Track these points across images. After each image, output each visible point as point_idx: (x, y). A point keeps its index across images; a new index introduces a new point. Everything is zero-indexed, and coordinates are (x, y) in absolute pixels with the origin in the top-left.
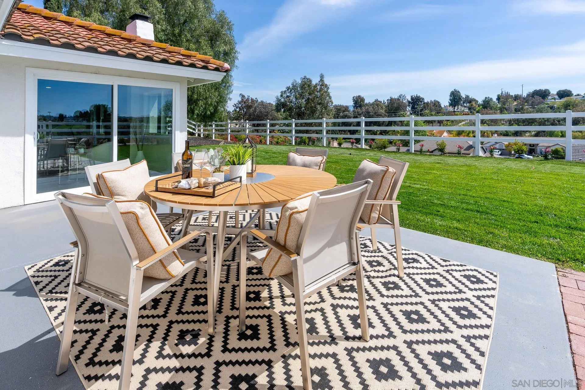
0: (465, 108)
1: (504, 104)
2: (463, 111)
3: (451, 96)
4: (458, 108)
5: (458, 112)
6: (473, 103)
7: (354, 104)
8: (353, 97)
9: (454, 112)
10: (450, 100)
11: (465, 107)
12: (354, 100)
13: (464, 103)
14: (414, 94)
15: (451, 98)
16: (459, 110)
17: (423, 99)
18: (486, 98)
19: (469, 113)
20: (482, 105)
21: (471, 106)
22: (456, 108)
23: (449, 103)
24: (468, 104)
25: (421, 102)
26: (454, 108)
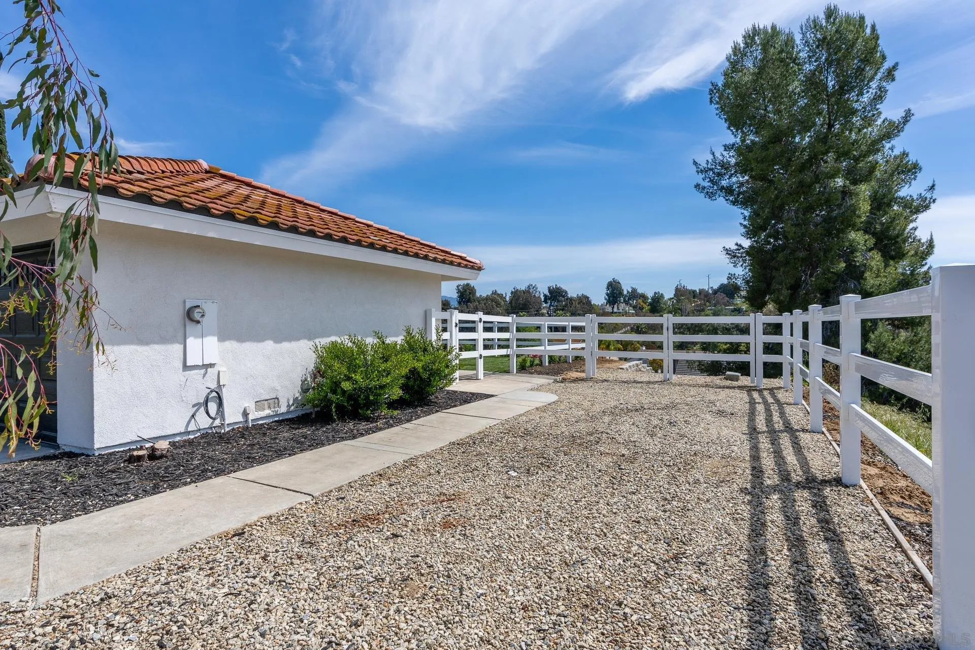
3: (608, 288)
7: (459, 297)
8: (458, 286)
10: (607, 294)
12: (459, 291)
14: (553, 285)
17: (566, 292)
23: (606, 299)
25: (564, 297)
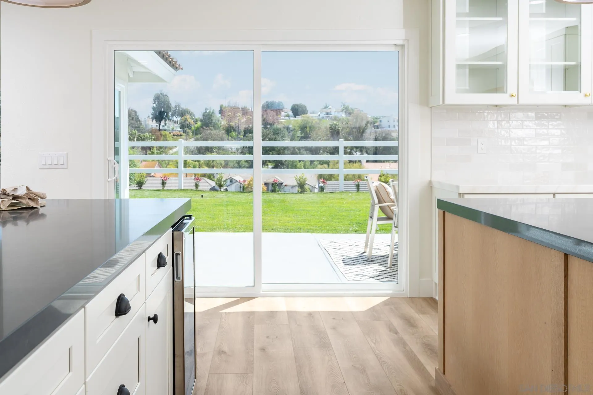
0: (176, 125)
1: (230, 119)
2: (173, 129)
4: (165, 124)
5: (165, 130)
6: (188, 117)
9: (160, 130)
11: (175, 122)
13: (173, 115)
15: (155, 105)
16: (166, 127)
18: (206, 109)
19: (182, 133)
20: (201, 121)
21: (185, 121)
22: (163, 123)
24: (179, 119)
26: (160, 125)
